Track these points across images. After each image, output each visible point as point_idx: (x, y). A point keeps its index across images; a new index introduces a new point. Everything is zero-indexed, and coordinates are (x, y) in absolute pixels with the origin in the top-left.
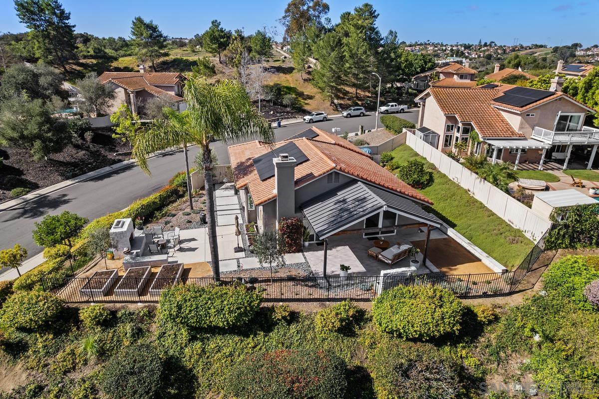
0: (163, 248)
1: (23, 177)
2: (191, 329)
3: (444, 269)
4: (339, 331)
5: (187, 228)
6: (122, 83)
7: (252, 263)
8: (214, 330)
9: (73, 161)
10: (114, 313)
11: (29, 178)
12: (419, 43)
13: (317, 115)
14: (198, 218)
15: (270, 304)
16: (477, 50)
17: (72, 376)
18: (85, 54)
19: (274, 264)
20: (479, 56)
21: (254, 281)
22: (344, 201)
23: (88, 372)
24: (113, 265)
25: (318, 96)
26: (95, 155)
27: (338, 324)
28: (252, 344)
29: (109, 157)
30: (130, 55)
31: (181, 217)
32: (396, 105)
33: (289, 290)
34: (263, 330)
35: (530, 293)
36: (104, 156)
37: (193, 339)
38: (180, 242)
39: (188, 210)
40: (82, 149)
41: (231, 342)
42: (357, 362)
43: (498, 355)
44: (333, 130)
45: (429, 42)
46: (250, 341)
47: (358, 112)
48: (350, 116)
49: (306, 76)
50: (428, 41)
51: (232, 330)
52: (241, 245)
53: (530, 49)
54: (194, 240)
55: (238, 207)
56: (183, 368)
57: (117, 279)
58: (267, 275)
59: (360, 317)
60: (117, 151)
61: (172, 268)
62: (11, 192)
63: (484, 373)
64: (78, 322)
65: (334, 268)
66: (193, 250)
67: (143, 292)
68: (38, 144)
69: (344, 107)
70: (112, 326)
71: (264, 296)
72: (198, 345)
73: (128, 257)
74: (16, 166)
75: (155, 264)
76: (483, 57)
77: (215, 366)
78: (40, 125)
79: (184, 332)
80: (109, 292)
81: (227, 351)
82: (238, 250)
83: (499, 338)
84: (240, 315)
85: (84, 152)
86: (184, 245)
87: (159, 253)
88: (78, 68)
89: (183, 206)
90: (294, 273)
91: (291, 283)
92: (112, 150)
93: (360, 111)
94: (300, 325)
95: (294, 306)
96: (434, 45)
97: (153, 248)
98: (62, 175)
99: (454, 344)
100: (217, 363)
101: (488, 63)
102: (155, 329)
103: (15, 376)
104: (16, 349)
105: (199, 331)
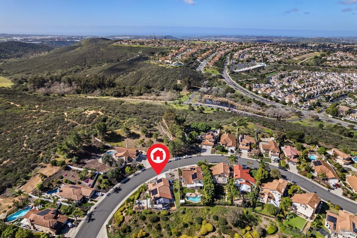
0: (141, 204)
3: (171, 208)
4: (158, 214)
5: (143, 200)
7: (151, 206)
11: (113, 183)
19: (153, 207)
21: (151, 208)
22: (160, 200)
23: (137, 217)
24: (137, 206)
26: (122, 176)
28: (151, 215)
29: (125, 176)
31: (142, 198)
32: (187, 156)
33: (154, 210)
35: (177, 211)
39: (143, 196)
42: (159, 217)
43: (171, 217)
44: (169, 170)
51: (149, 214)
53: (305, 53)
57: (138, 208)
59: (160, 213)
60: (126, 174)
61: (143, 207)
62: (111, 187)
64: (135, 212)
65: (159, 207)
66: (145, 204)
67: (141, 209)
70: (138, 213)
71: (152, 210)
75: (141, 206)
76: (277, 62)
80: (137, 210)
86: (143, 203)
90: (155, 208)
95: (154, 212)
99: (167, 216)
100: (148, 216)
101: (278, 66)
102: (142, 213)
103: (131, 217)
104: (131, 215)
105: (146, 214)
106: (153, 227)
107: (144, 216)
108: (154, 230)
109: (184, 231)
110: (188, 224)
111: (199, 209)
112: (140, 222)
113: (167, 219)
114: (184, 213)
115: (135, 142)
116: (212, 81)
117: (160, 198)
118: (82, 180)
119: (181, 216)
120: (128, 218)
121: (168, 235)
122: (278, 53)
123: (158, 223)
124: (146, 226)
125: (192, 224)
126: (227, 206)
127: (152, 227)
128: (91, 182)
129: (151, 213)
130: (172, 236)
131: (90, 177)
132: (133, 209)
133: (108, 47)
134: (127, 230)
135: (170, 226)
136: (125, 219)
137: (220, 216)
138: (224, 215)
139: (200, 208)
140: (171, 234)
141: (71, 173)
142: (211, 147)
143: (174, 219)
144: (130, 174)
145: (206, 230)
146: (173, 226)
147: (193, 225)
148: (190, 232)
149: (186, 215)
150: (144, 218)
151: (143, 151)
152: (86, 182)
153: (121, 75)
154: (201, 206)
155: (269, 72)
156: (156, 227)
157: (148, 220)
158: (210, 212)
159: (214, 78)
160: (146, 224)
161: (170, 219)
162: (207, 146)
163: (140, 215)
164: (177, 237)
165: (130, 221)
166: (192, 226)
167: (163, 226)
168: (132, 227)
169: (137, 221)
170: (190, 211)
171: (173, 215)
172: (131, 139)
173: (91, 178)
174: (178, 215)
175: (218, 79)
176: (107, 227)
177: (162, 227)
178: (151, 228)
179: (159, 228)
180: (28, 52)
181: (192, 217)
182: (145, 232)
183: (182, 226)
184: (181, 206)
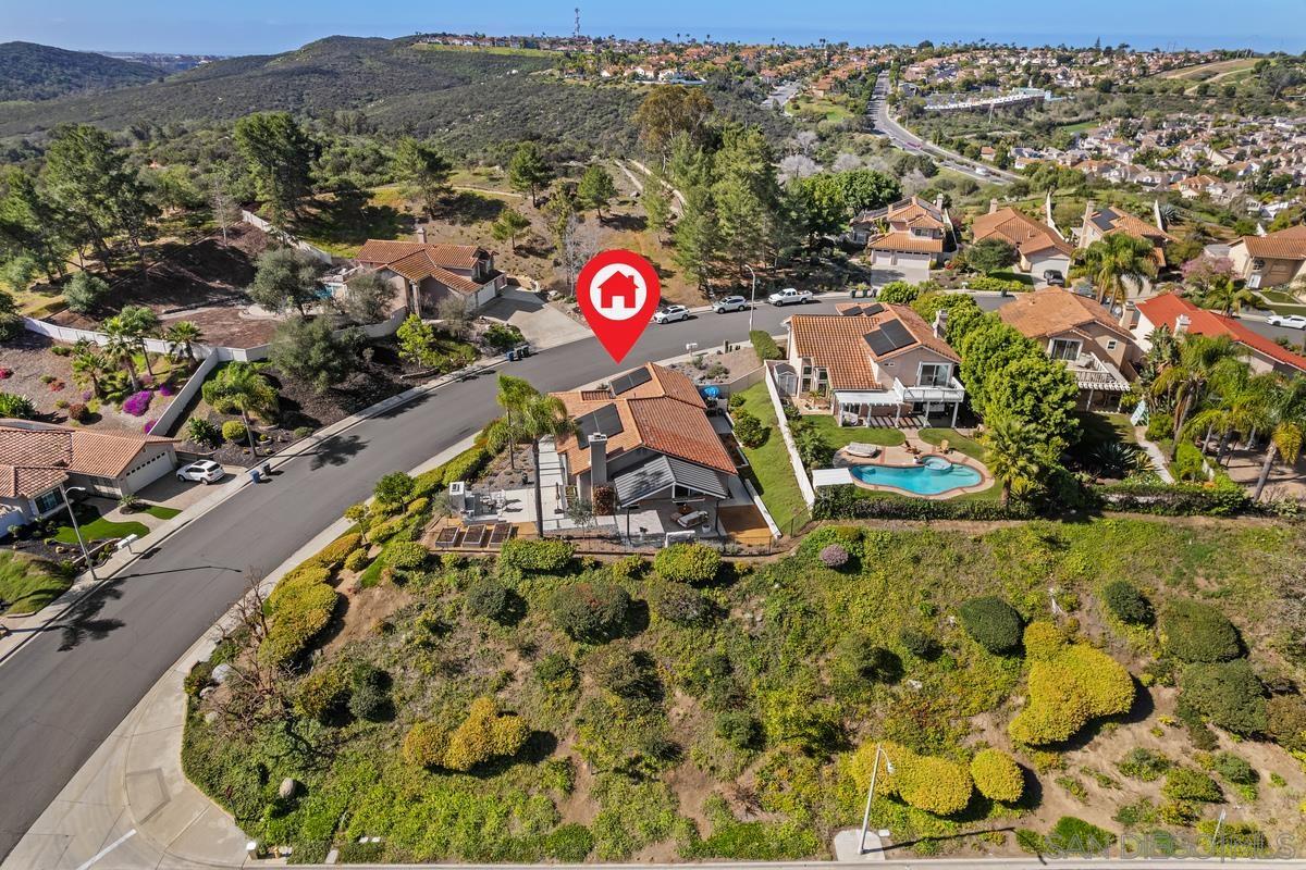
0: (493, 508)
1: (301, 412)
2: (524, 570)
3: (731, 533)
4: (629, 575)
5: (510, 489)
6: (401, 270)
7: (569, 524)
8: (540, 572)
9: (352, 388)
10: (465, 559)
11: (308, 412)
12: (961, 46)
13: (673, 312)
14: (520, 477)
15: (581, 556)
16: (1086, 65)
17: (442, 599)
18: (322, 184)
19: (585, 526)
20: (1085, 85)
21: (570, 538)
22: (644, 474)
23: (452, 597)
24: (453, 523)
25: (679, 275)
26: (377, 378)
27: (628, 570)
28: (567, 582)
29: (395, 381)
30: (391, 181)
31: (502, 478)
32: (794, 293)
33: (597, 545)
34: (574, 572)
35: (786, 555)
36: (388, 380)
37: (525, 578)
38: (507, 503)
39: (509, 469)
40: (361, 371)
41: (552, 580)
42: (640, 597)
43: (744, 597)
44: (688, 346)
45: (984, 43)
46: (565, 580)
47: (736, 305)
48: (723, 311)
49: (666, 236)
50: (983, 40)
51: (552, 571)
52: (561, 508)
53: (1208, 61)
54: (518, 501)
55: (558, 466)
56: (518, 597)
57: (461, 535)
58: (580, 534)
59: (647, 567)
60: (404, 373)
61: (503, 526)
62: (294, 433)
63: (730, 607)
64: (440, 564)
65: (634, 530)
66: (519, 510)
67: (483, 544)
68: (323, 375)
69: (721, 292)
70: (465, 568)
71: (578, 550)
72: (528, 582)
73: (465, 516)
74: (292, 398)
75: (490, 523)
76: (1094, 86)
77: (540, 597)
78: (324, 351)
79: (518, 572)
80: (457, 544)
81: (549, 586)
82: (558, 511)
83: (749, 585)
84: (559, 561)
85: (363, 375)
86: (510, 506)
87: (491, 513)
88: (313, 211)
89: (504, 464)
90: (603, 533)
91: (600, 541)
92: (397, 371)
93: (740, 304)
94: (602, 571)
95: (599, 558)
96: (993, 51)
97: (486, 508)
98: (344, 408)
99: (712, 587)
100: (542, 593)
101: (1101, 101)
102: (496, 571)
103: (404, 599)
104: (400, 581)
105: (529, 572)
106: (587, 680)
107: (510, 595)
108: (594, 705)
109: (870, 716)
110: (902, 651)
111: (978, 540)
112: (473, 636)
113: (713, 615)
114: (851, 566)
115: (474, 235)
116: (827, 143)
117: (644, 455)
118: (106, 403)
119: (828, 592)
120: (381, 604)
121: (731, 750)
122: (1092, 63)
123: (637, 645)
124: (524, 666)
125: (931, 652)
126: (1200, 521)
127: (576, 677)
128: (162, 407)
129: (571, 566)
130: (765, 759)
131: (162, 380)
132: (424, 542)
133: (395, 56)
134: (359, 702)
135: (738, 674)
136: (350, 617)
137: (1161, 590)
138: (1193, 587)
139: (983, 528)
140: (756, 739)
141: (46, 362)
142: (925, 264)
143: (772, 612)
144: (436, 374)
145: (1074, 703)
146: (764, 668)
147: (943, 661)
148: (922, 717)
149: (872, 583)
150: (512, 610)
151: (520, 278)
152: (131, 409)
153: (439, 126)
154: (983, 513)
155: (1065, 120)
156: (612, 678)
157: (540, 625)
158: (1074, 562)
159: (839, 130)
160: (528, 651)
161: (736, 613)
162: (901, 262)
163: (477, 584)
164: (810, 763)
165: (388, 628)
166: (938, 671)
167: (671, 670)
168: (406, 680)
169: (449, 628)
170: (905, 552)
171: (762, 586)
172: (453, 223)
173: (170, 388)
174: (801, 581)
175: (856, 134)
176: (200, 681)
177: (665, 679)
178: (567, 681)
179: (646, 689)
180: (81, 87)
181: (927, 595)
182: (515, 722)
183: (850, 668)
184: (817, 517)
